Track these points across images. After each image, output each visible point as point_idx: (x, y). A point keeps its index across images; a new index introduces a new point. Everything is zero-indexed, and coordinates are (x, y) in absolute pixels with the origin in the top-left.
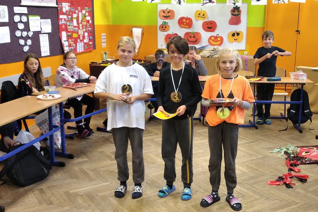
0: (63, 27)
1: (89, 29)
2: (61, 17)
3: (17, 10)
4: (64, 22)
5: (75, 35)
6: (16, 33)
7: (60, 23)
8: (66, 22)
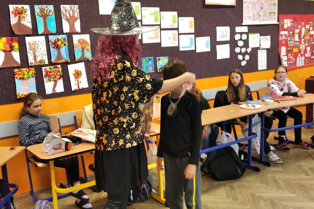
0: (284, 42)
1: (312, 43)
2: (282, 33)
3: (238, 29)
4: (285, 38)
5: (296, 50)
6: (236, 50)
7: (280, 39)
8: (287, 38)
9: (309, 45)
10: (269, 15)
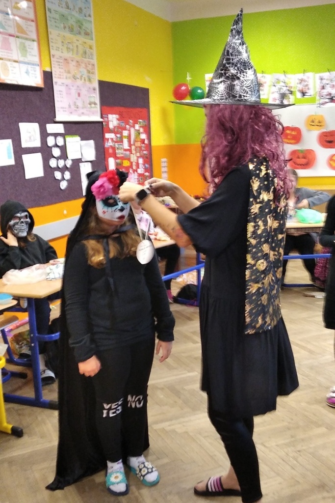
0: (111, 151)
1: (145, 152)
2: (107, 136)
3: (51, 128)
4: (111, 144)
5: (127, 163)
6: (50, 163)
7: (106, 145)
8: (114, 143)
9: (141, 156)
10: (89, 106)
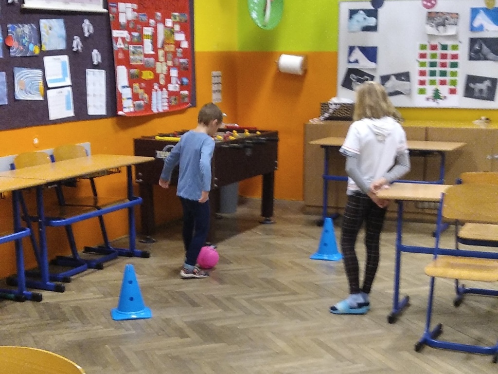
0: (121, 56)
1: (182, 61)
4: (122, 46)
5: (147, 75)
9: (174, 66)
